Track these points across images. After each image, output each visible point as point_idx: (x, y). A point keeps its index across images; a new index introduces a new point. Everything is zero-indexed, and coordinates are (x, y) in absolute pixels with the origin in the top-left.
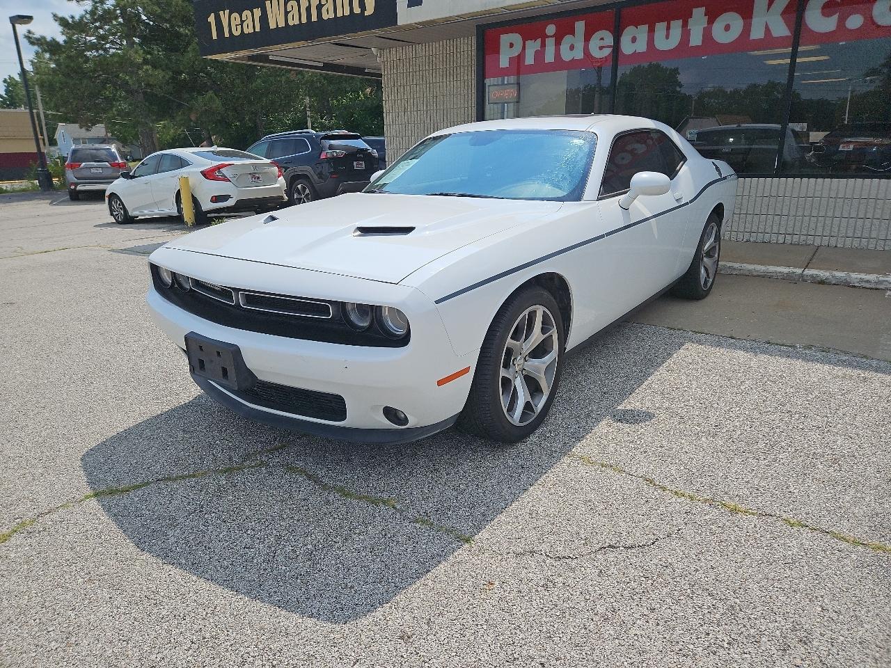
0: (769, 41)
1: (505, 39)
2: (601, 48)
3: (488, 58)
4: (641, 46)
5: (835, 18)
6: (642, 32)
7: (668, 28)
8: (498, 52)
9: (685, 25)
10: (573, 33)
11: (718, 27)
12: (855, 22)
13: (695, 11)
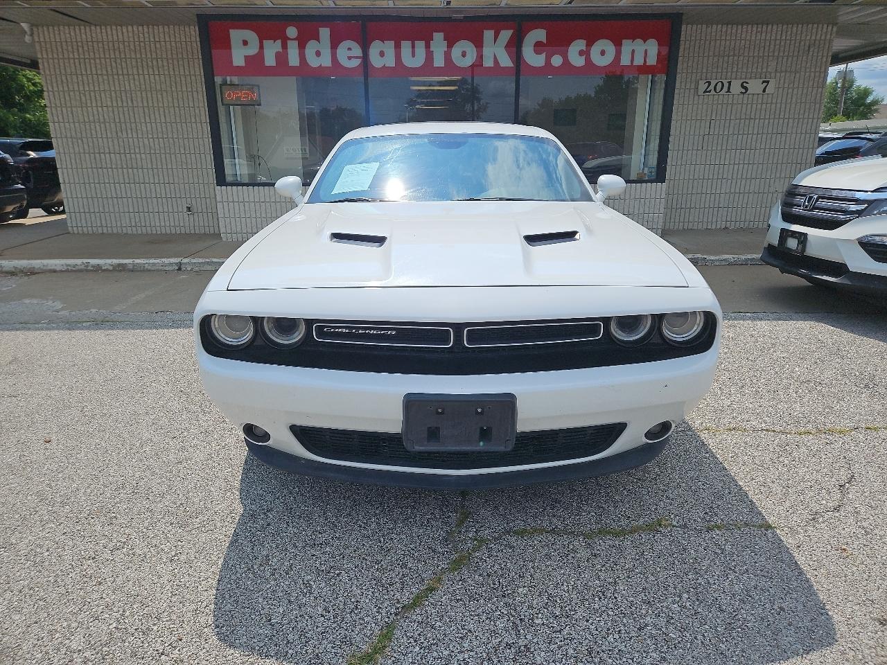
0: (497, 68)
1: (236, 35)
2: (350, 58)
3: (216, 53)
4: (390, 61)
5: (544, 55)
6: (389, 47)
7: (413, 47)
8: (230, 49)
9: (428, 46)
10: (318, 39)
11: (456, 52)
12: (557, 61)
13: (435, 34)
